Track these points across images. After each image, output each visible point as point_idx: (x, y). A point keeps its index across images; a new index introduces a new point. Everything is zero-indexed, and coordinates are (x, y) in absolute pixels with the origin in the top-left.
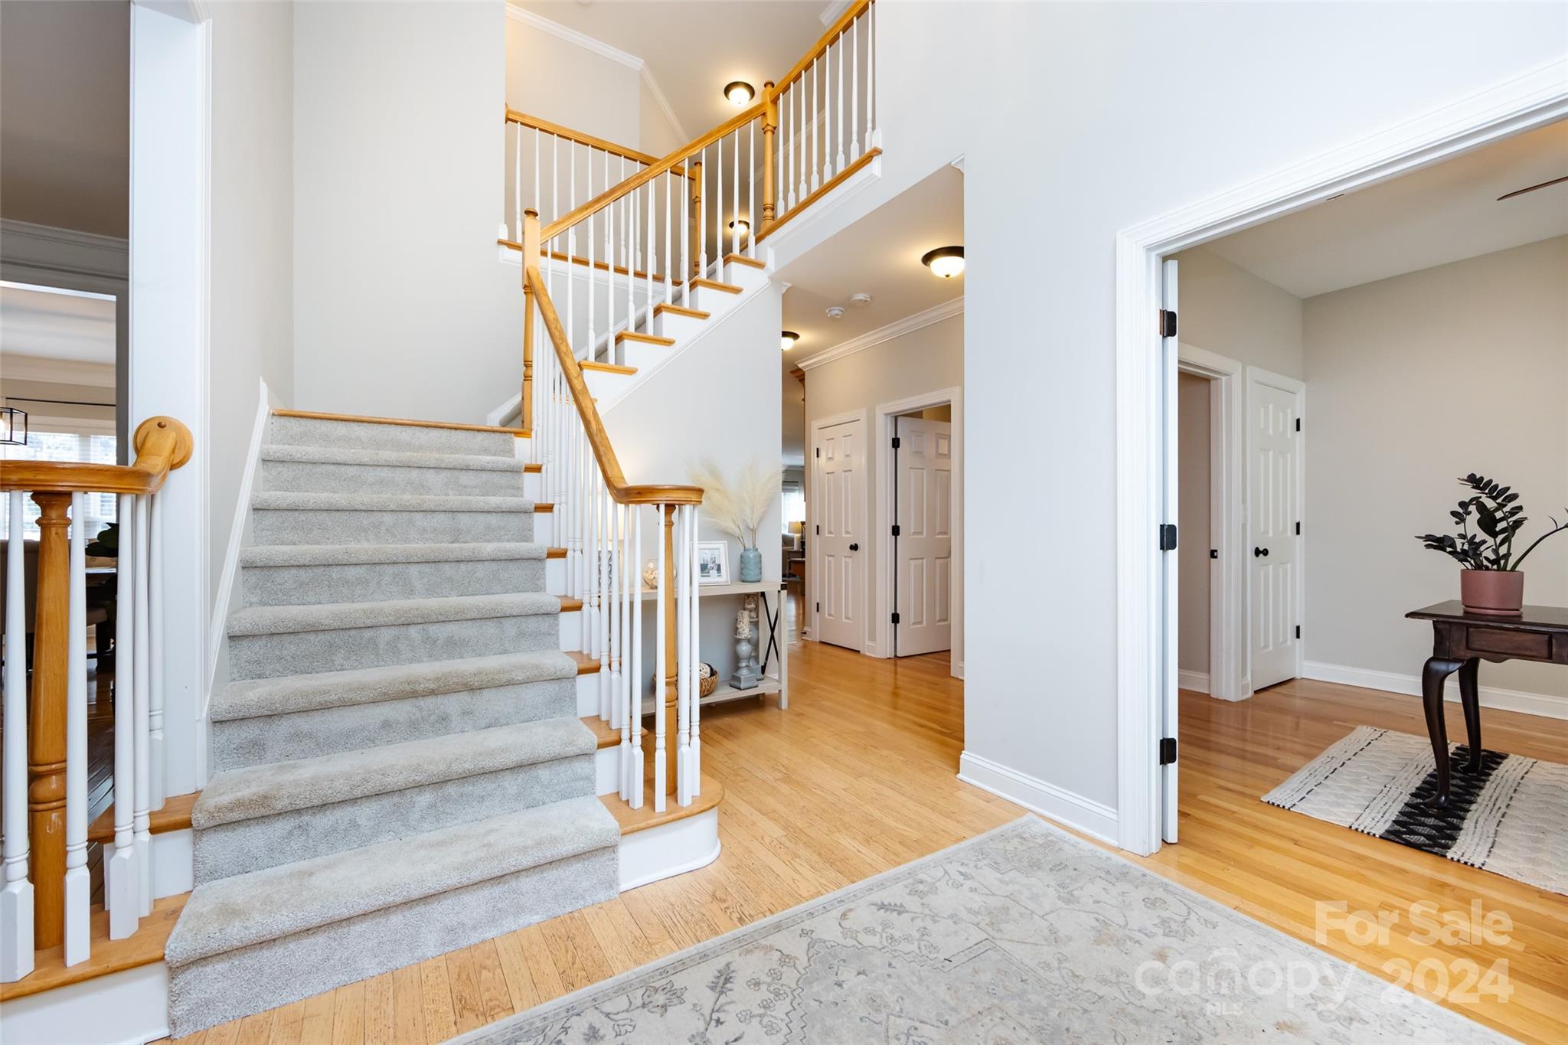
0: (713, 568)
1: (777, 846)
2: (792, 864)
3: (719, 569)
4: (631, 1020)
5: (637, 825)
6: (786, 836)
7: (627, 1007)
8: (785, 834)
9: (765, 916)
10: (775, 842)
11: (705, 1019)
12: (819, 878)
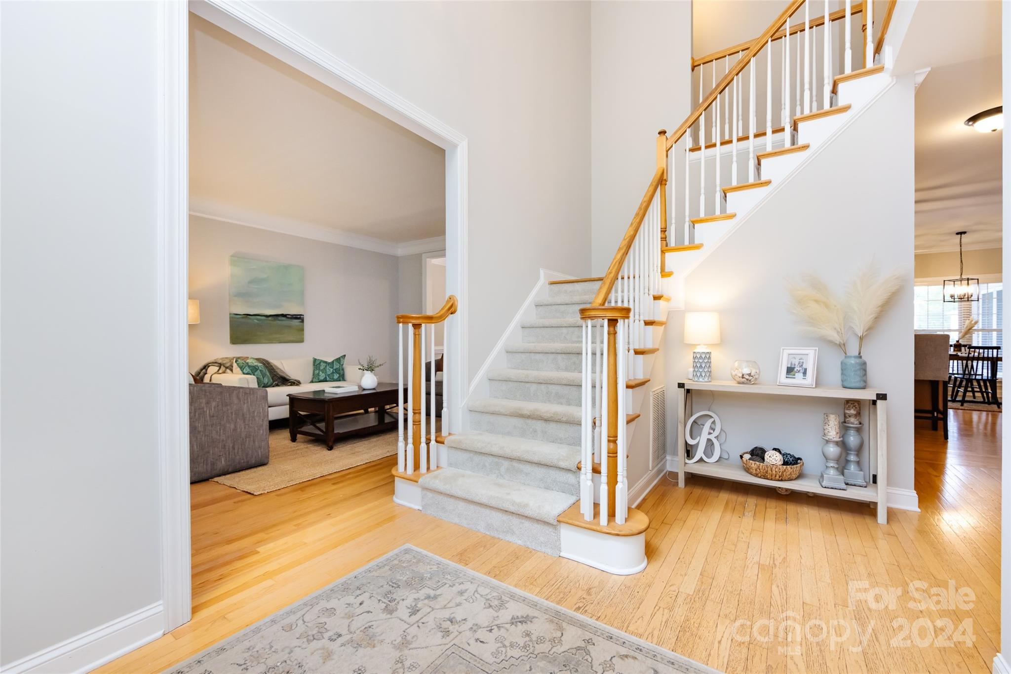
0: (799, 372)
3: (805, 373)
4: (476, 600)
5: (567, 520)
7: (484, 594)
9: (640, 638)
10: (675, 592)
11: (490, 624)
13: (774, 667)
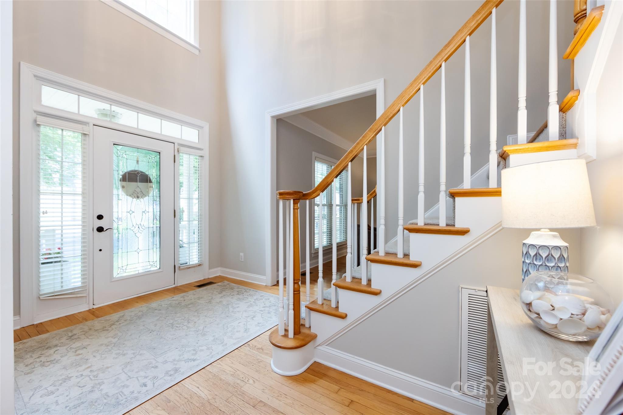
1: (244, 378)
2: (235, 370)
6: (242, 387)
8: (242, 389)
10: (246, 381)
12: (221, 367)
13: (168, 404)
